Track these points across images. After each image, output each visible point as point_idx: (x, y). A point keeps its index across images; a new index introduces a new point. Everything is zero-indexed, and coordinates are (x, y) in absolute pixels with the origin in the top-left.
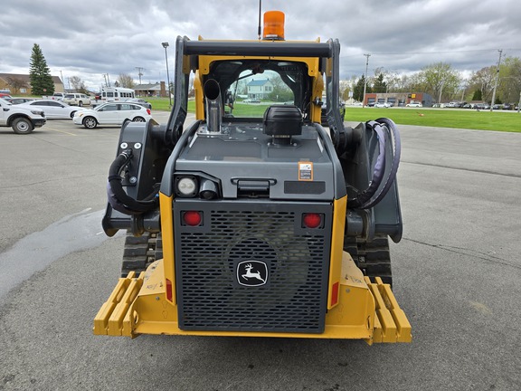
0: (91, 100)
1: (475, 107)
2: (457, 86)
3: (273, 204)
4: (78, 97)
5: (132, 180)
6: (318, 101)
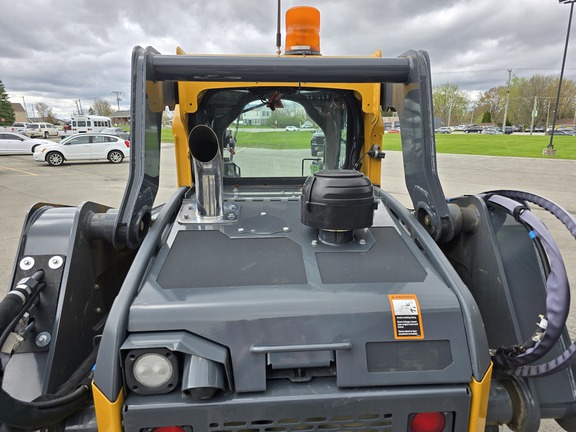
0: (59, 130)
2: (465, 108)
3: (346, 399)
4: (43, 127)
5: (41, 339)
6: (377, 152)
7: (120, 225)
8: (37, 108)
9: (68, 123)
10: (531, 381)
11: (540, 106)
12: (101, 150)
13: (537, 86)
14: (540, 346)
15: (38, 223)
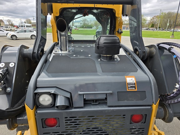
0: (15, 28)
1: (152, 30)
2: (146, 23)
3: (110, 110)
4: (10, 27)
5: (8, 90)
6: (120, 31)
7: (33, 53)
8: (8, 21)
9: (18, 26)
10: (171, 105)
11: (170, 22)
12: (29, 35)
13: (169, 15)
14: (176, 93)
15: (5, 52)
